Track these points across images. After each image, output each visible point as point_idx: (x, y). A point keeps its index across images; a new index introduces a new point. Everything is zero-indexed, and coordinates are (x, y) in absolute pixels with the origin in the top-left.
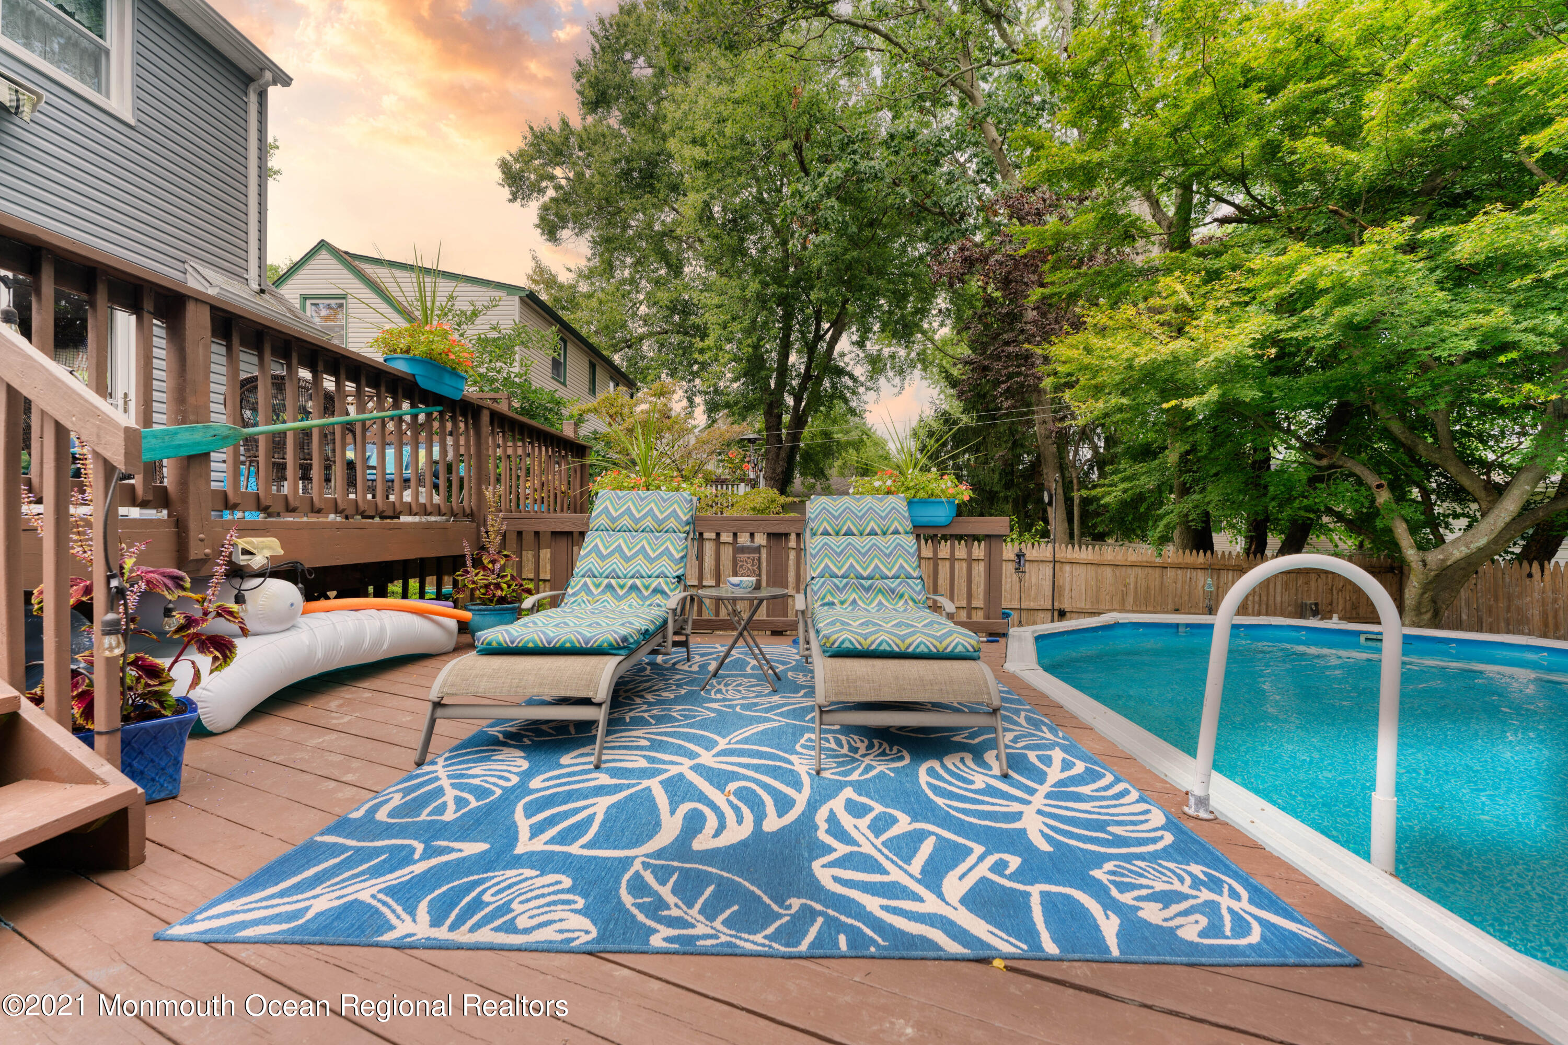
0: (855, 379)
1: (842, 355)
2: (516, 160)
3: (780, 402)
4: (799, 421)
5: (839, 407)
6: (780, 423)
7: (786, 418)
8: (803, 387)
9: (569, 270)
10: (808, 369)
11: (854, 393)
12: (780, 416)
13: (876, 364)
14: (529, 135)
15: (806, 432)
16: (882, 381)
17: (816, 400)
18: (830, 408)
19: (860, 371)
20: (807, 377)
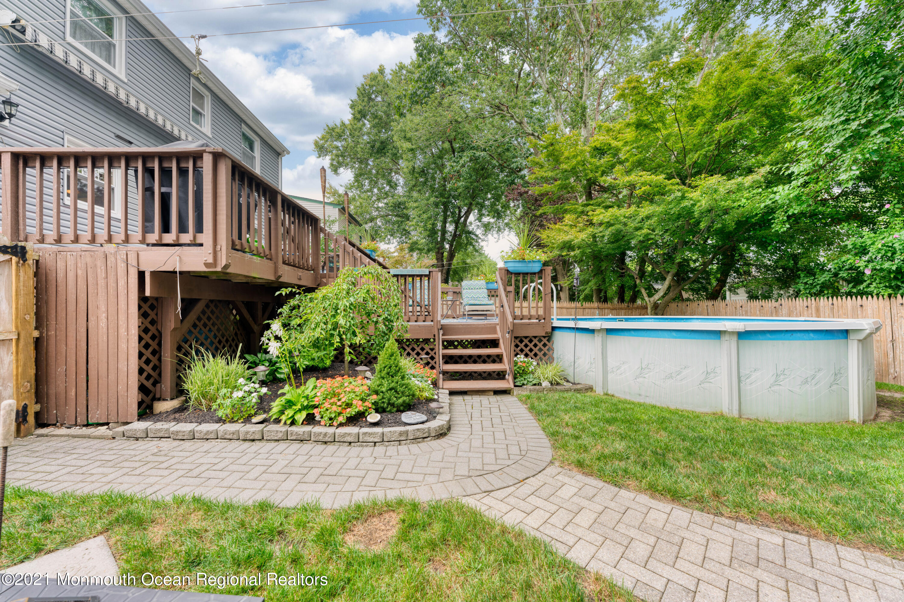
0: (477, 236)
1: (471, 223)
2: (321, 140)
3: (443, 247)
4: (451, 256)
5: (470, 249)
6: (443, 257)
7: (445, 254)
8: (453, 239)
9: (341, 186)
10: (455, 232)
11: (477, 242)
12: (443, 253)
13: (487, 227)
14: (327, 128)
15: (455, 261)
16: (490, 236)
17: (460, 245)
18: (466, 249)
19: (479, 232)
20: (455, 236)
